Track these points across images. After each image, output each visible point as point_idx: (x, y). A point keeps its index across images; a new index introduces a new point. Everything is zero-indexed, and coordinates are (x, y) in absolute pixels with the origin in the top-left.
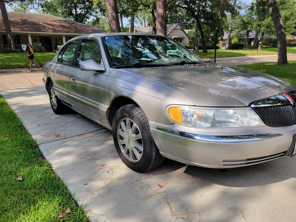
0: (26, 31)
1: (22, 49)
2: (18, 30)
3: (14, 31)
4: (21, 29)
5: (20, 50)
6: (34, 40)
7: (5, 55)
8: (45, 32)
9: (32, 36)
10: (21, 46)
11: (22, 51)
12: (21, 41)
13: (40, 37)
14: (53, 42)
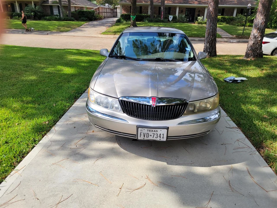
0: (176, 3)
1: (169, 19)
2: (170, 2)
3: (167, 3)
4: (173, 2)
5: (167, 20)
6: (181, 11)
7: (154, 25)
8: (191, 4)
9: (180, 8)
10: (169, 17)
11: (169, 20)
12: (171, 12)
13: (186, 8)
14: (196, 13)
